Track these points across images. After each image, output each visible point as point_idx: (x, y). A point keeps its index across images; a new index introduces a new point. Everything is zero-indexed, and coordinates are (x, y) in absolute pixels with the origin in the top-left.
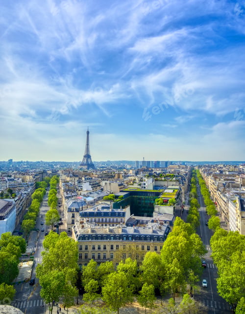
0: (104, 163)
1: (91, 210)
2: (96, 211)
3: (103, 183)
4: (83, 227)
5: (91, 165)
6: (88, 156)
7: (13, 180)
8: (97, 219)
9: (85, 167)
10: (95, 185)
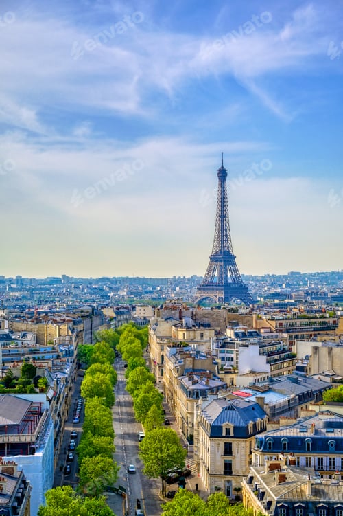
0: (276, 280)
1: (294, 433)
2: (310, 434)
3: (303, 349)
4: (283, 479)
5: (238, 289)
6: (224, 257)
7: (9, 338)
8: (314, 458)
9: (216, 296)
10: (279, 355)
